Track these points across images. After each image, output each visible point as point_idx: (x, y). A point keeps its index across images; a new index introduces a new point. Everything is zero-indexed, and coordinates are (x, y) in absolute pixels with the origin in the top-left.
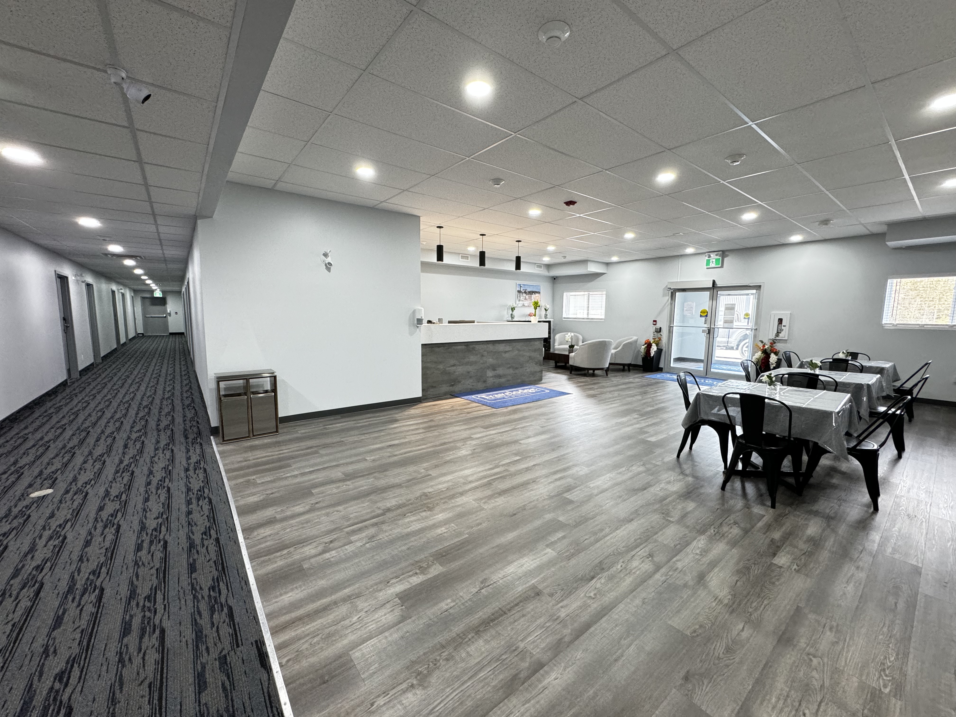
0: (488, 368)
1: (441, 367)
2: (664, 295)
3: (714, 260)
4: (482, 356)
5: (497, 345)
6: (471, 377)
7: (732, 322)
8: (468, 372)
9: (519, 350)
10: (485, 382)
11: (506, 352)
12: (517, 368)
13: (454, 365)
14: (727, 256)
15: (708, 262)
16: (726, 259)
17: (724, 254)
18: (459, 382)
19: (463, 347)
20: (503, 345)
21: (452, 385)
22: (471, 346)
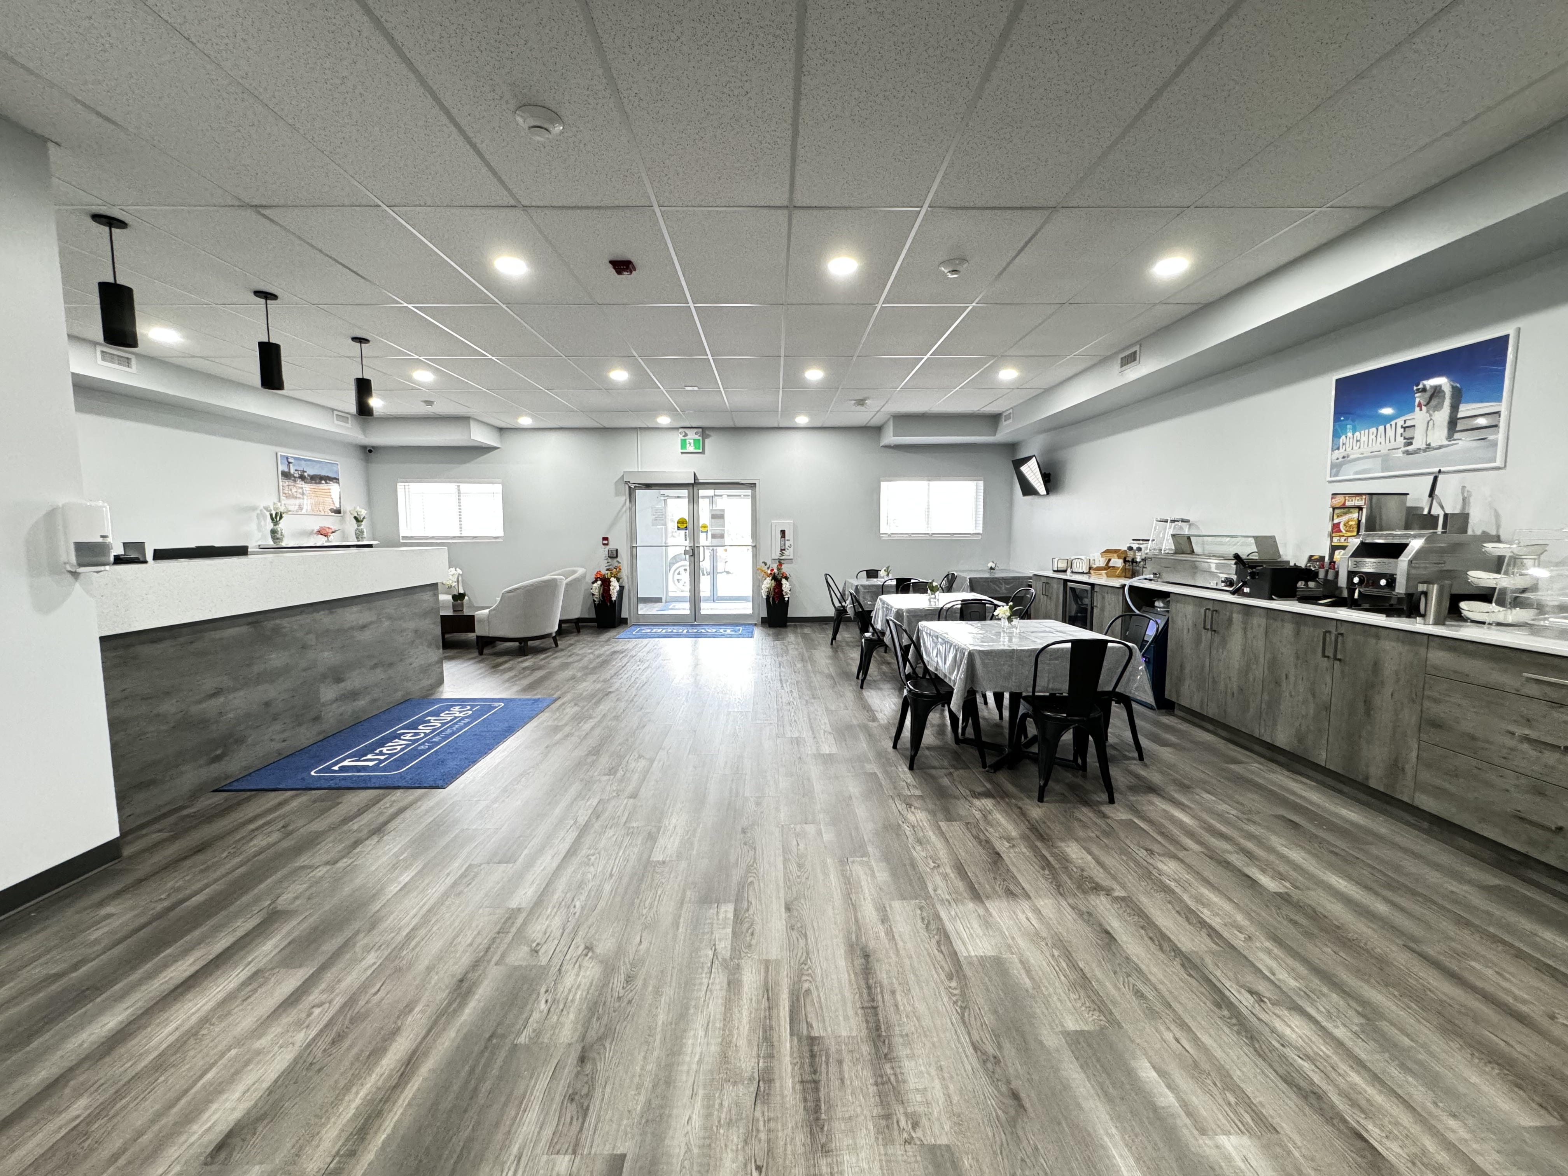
0: (324, 677)
1: (169, 707)
2: (617, 494)
3: (692, 441)
4: (304, 647)
5: (340, 611)
6: (275, 718)
7: (722, 536)
8: (267, 704)
9: (390, 618)
10: (317, 719)
11: (363, 627)
12: (391, 665)
13: (218, 692)
14: (708, 436)
15: (683, 444)
16: (707, 441)
17: (705, 432)
18: (240, 741)
19: (244, 629)
20: (355, 609)
21: (218, 759)
22: (270, 624)
